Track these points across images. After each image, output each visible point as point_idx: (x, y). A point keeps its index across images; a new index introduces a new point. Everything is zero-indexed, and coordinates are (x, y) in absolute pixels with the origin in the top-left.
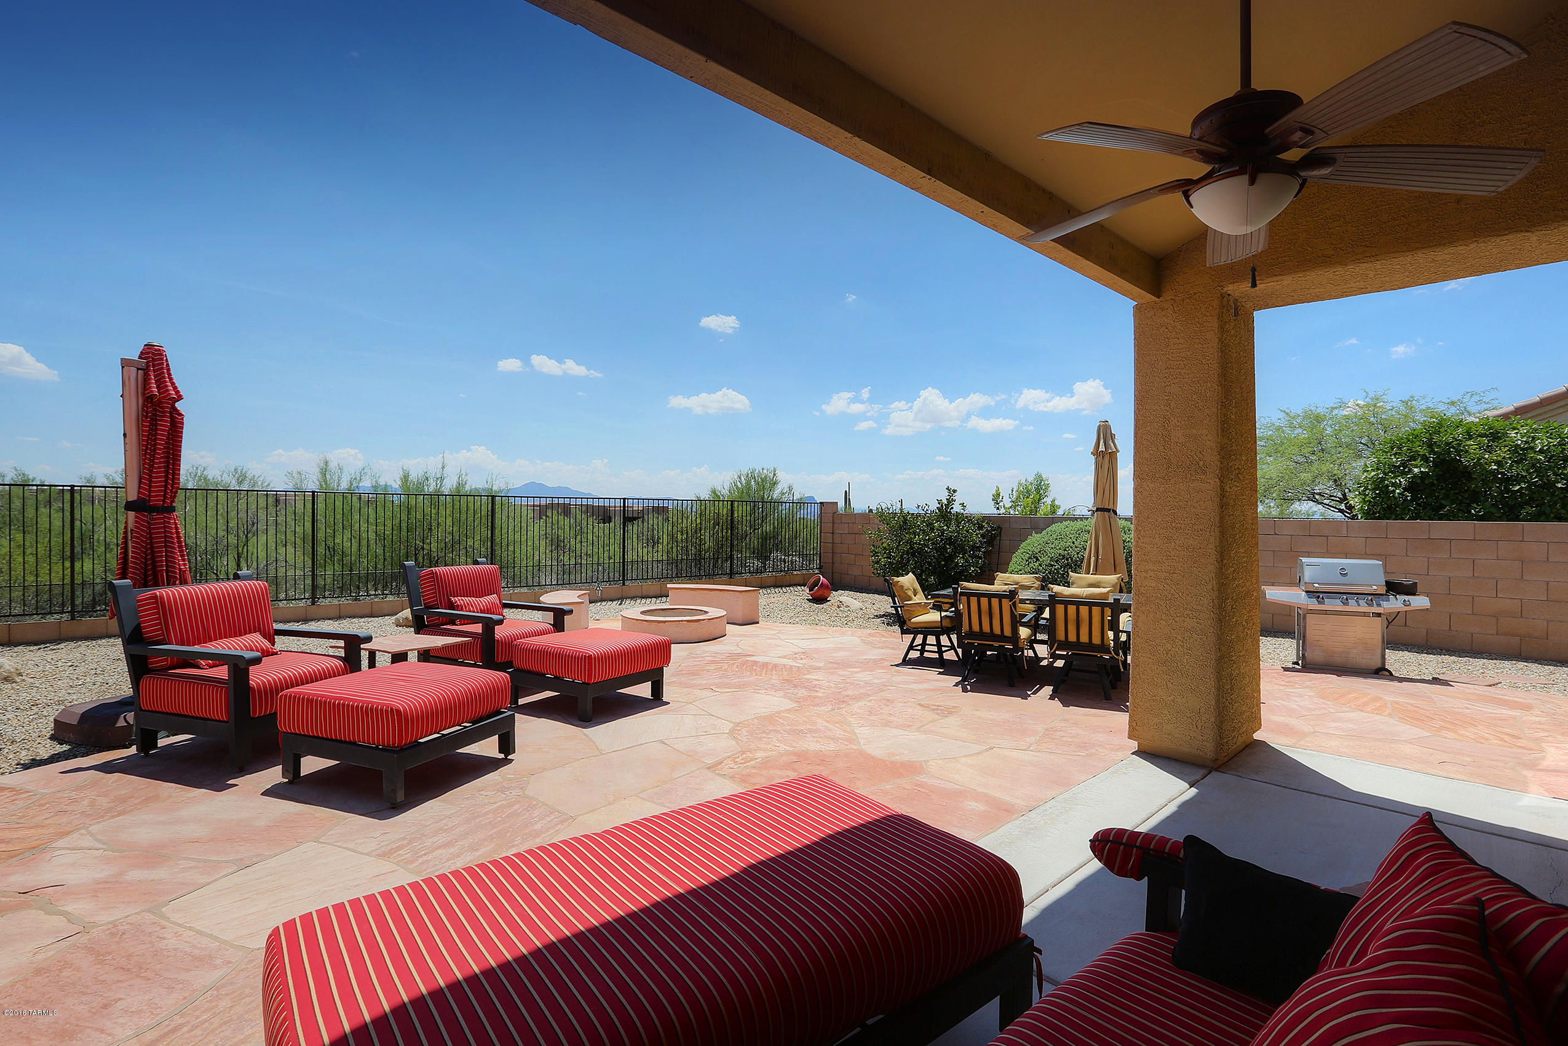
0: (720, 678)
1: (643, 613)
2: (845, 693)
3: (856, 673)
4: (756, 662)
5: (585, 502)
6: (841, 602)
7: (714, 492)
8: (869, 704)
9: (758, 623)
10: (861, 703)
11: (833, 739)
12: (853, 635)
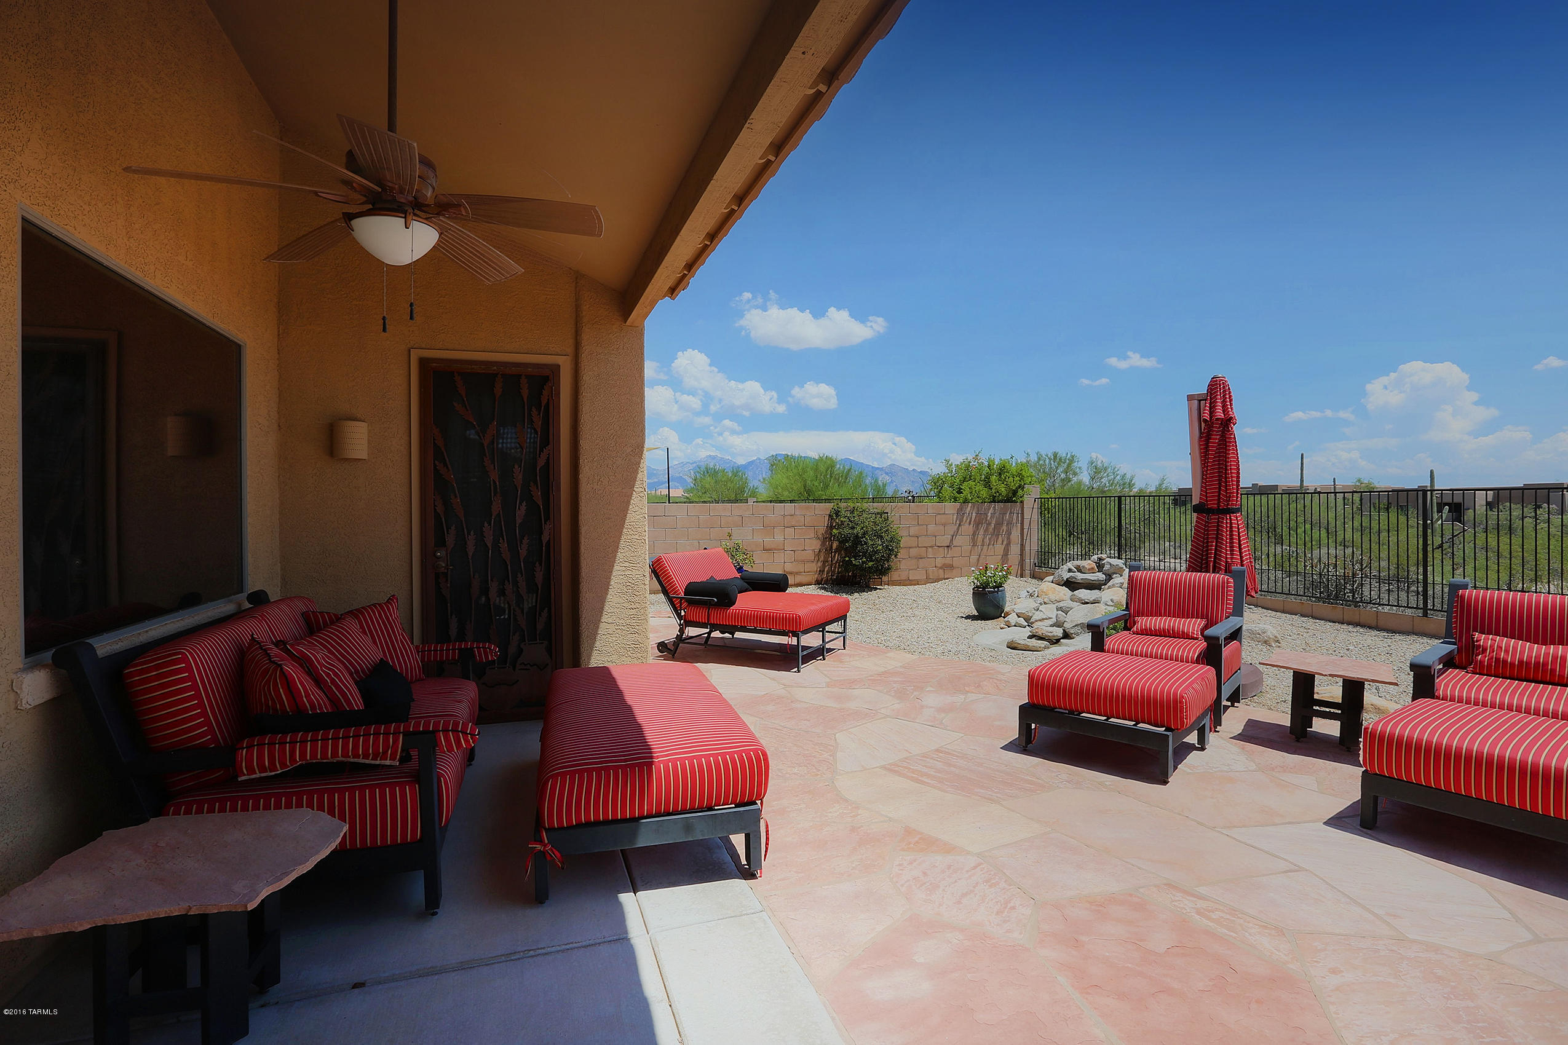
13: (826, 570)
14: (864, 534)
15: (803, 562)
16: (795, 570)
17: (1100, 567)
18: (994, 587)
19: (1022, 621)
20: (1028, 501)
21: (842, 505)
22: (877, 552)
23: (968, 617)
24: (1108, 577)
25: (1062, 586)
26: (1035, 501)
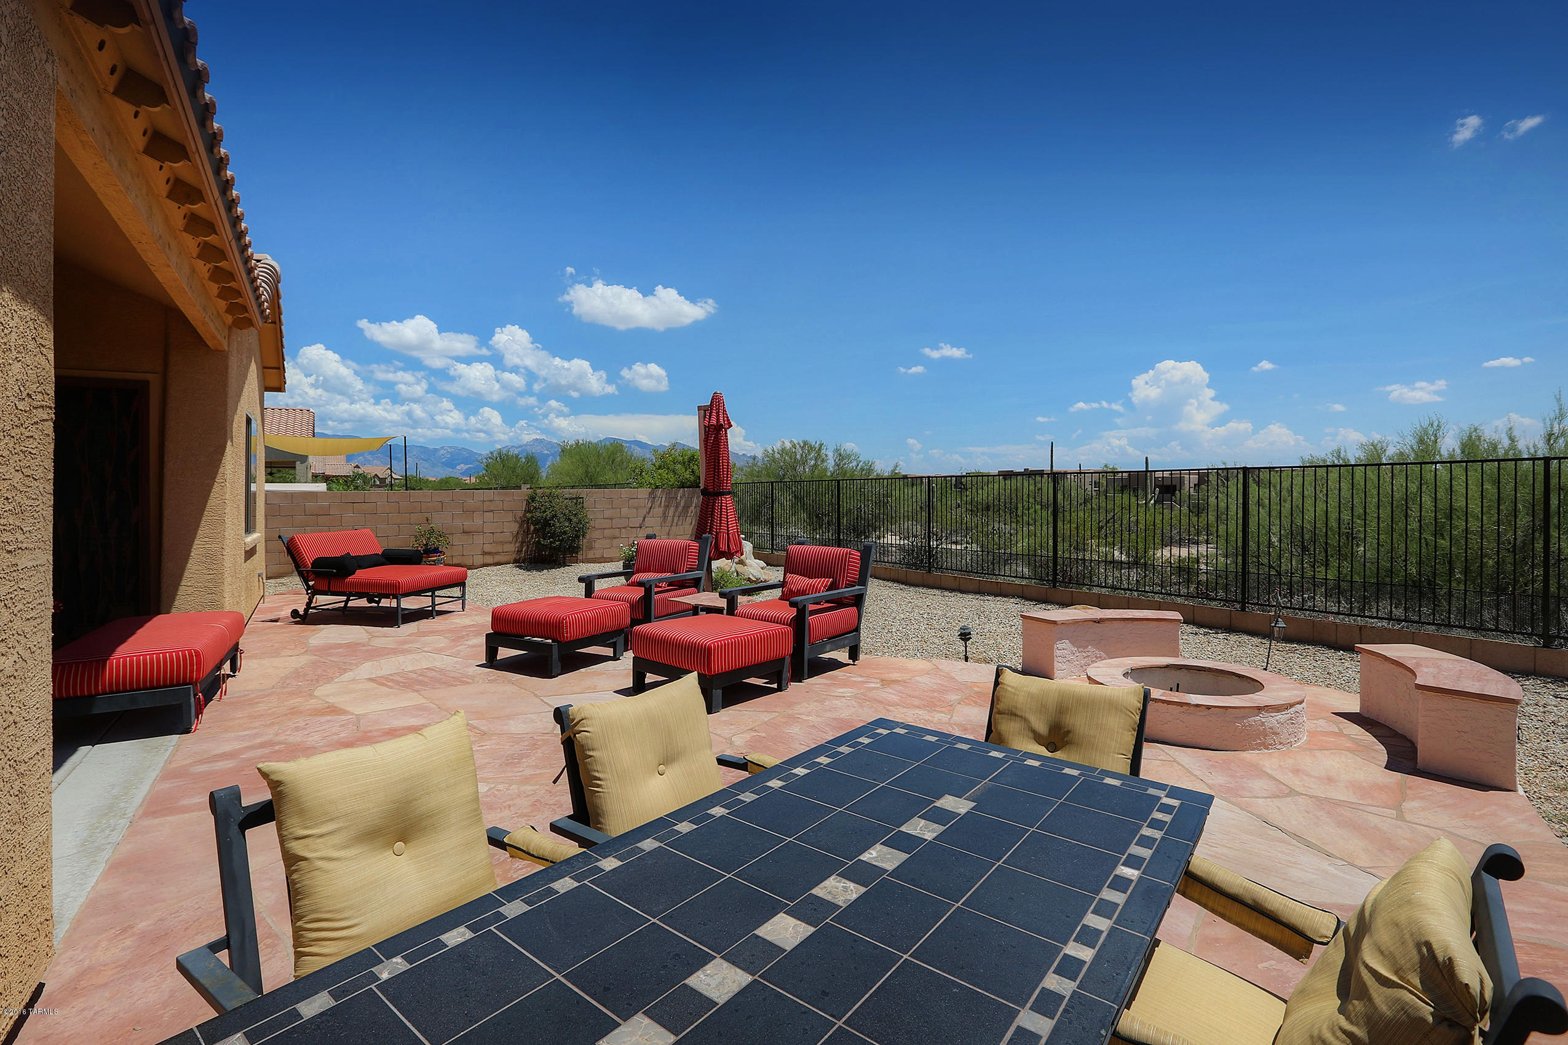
13: (524, 549)
14: (553, 517)
15: (503, 543)
16: (493, 551)
21: (538, 491)
22: (565, 533)
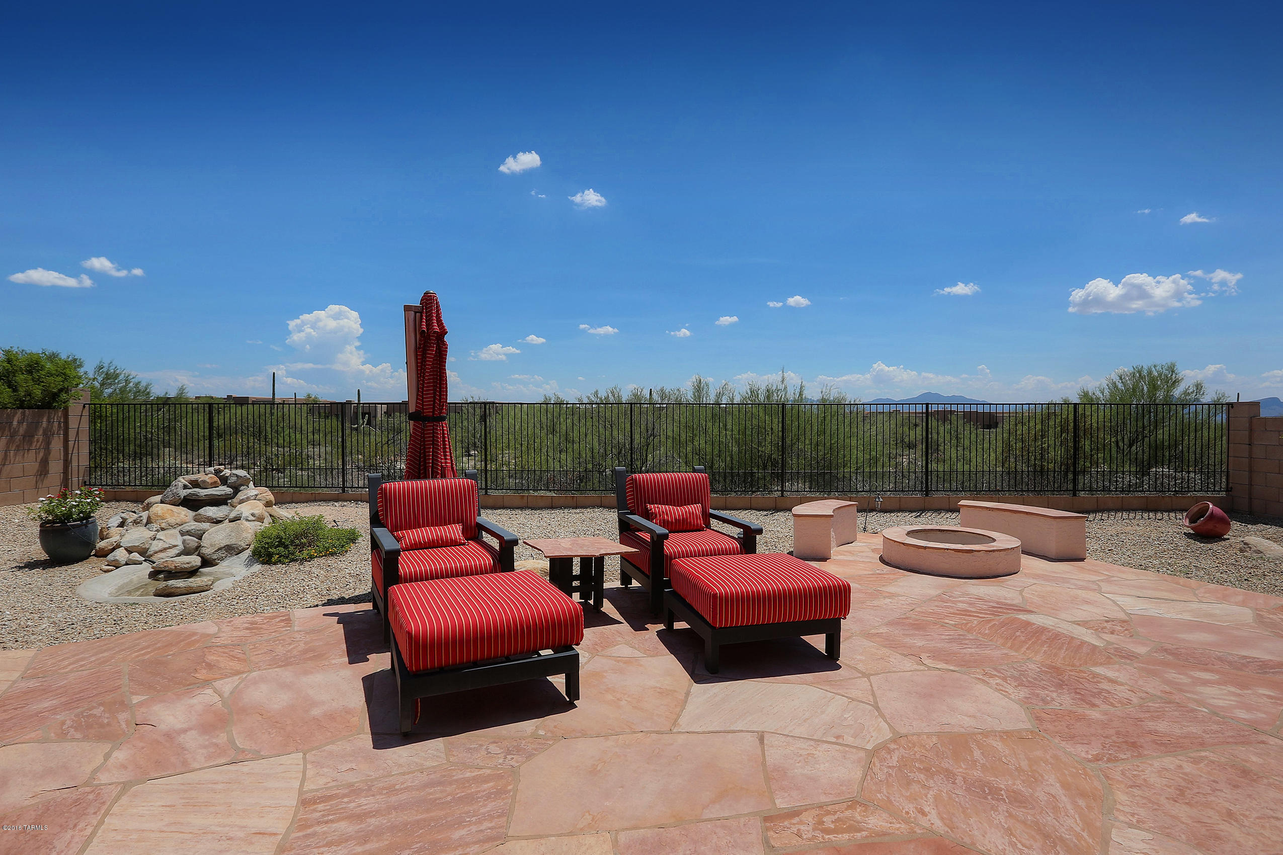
0: (951, 641)
1: (909, 533)
2: (1151, 725)
3: (1205, 683)
4: (1028, 624)
5: (967, 408)
6: (1245, 544)
7: (1086, 394)
8: (1188, 768)
9: (1082, 560)
10: (1169, 762)
11: (1047, 836)
12: (1243, 604)
17: (224, 481)
18: (81, 519)
19: (136, 556)
20: (75, 408)
23: (32, 565)
24: (235, 489)
25: (178, 506)
26: (84, 407)
